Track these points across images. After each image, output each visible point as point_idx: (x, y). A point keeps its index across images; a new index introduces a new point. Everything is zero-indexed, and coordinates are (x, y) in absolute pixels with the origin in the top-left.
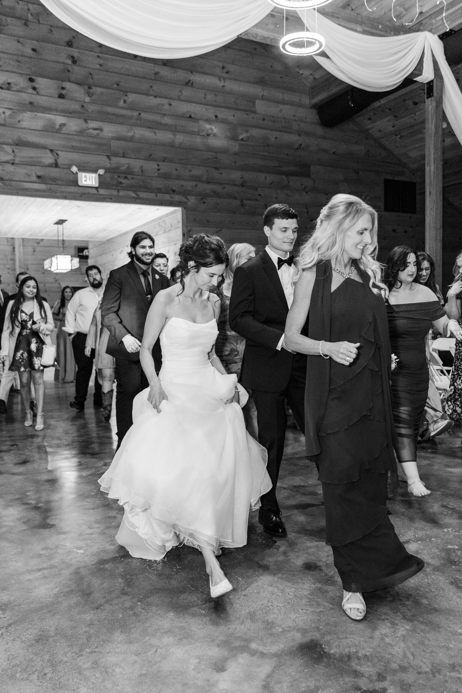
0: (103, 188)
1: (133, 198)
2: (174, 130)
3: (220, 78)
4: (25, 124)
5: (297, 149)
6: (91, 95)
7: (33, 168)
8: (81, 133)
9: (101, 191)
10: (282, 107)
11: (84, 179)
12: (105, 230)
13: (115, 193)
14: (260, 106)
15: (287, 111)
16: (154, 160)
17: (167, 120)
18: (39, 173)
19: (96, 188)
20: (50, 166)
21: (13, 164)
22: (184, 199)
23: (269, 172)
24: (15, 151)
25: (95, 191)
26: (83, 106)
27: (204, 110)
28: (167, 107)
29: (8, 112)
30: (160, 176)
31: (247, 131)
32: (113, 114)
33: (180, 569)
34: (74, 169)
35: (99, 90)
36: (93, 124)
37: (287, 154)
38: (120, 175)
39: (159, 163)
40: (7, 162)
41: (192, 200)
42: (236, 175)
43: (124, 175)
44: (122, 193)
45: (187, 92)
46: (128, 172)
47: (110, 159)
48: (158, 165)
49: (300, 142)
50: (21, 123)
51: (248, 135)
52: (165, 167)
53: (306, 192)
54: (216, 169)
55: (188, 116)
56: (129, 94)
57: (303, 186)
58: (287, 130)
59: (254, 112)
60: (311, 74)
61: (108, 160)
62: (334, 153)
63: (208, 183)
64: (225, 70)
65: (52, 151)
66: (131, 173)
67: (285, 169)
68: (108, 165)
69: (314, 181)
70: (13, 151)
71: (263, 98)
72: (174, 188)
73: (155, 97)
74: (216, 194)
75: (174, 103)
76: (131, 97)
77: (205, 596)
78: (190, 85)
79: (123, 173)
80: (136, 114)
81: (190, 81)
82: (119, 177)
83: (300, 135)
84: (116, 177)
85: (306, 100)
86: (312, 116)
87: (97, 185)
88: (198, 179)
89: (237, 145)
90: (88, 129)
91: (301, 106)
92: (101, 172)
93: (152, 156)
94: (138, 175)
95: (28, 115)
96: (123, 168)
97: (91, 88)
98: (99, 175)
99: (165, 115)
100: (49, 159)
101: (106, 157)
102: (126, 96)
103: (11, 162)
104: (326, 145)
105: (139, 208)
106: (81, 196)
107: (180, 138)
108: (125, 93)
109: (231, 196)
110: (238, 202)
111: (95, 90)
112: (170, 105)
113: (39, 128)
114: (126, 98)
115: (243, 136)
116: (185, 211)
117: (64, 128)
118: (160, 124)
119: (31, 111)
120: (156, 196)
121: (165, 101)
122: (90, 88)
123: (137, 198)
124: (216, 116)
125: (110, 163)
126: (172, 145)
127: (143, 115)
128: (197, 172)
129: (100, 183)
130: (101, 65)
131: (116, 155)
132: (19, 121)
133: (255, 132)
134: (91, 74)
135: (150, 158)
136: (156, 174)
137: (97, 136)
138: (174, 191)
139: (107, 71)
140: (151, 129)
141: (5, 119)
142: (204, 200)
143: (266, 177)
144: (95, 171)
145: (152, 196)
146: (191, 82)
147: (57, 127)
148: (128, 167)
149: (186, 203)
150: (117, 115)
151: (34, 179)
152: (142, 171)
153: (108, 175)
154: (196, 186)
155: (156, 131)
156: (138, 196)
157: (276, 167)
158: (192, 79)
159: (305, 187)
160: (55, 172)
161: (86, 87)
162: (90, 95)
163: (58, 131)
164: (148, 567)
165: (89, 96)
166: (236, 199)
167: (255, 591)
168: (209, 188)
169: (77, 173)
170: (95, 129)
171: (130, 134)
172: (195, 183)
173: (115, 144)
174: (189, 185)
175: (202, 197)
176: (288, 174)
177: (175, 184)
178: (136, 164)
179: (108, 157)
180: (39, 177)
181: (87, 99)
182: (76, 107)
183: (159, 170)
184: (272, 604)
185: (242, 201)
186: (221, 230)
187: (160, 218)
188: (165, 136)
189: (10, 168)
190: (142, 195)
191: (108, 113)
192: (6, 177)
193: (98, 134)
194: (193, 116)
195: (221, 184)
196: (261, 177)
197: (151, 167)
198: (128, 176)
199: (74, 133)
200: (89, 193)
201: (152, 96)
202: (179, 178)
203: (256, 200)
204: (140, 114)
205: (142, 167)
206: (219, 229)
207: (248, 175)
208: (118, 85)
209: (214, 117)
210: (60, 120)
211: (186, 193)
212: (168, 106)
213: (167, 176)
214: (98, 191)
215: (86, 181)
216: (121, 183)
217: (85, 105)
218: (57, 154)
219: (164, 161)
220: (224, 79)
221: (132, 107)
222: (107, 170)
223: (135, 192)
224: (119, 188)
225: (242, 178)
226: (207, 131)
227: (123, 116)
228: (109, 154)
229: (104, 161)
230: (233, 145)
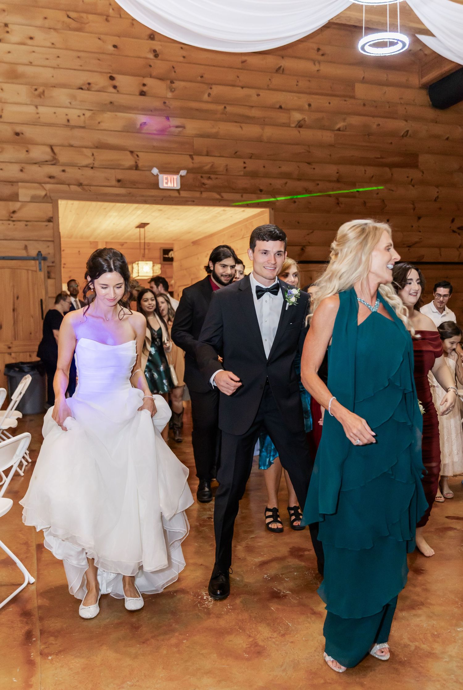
0: (185, 190)
1: (217, 199)
2: (263, 122)
3: (314, 61)
4: (104, 126)
5: (403, 136)
6: (173, 90)
7: (113, 171)
8: (162, 131)
9: (184, 194)
10: (385, 89)
11: (165, 181)
12: (189, 233)
13: (197, 194)
14: (361, 90)
15: (392, 93)
16: (240, 157)
17: (254, 113)
18: (120, 177)
19: (178, 190)
20: (130, 168)
21: (92, 168)
22: (272, 200)
23: (370, 165)
24: (95, 154)
25: (176, 194)
26: (165, 103)
27: (295, 98)
28: (255, 98)
29: (88, 114)
30: (245, 175)
31: (344, 120)
32: (197, 110)
33: (230, 609)
34: (155, 171)
35: (182, 84)
36: (175, 122)
37: (391, 143)
38: (204, 175)
39: (246, 160)
40: (86, 166)
41: (281, 200)
42: (331, 170)
43: (208, 176)
44: (205, 195)
45: (277, 80)
46: (212, 172)
47: (192, 159)
48: (244, 163)
49: (407, 129)
50: (101, 124)
51: (345, 124)
52: (252, 165)
53: (413, 186)
54: (309, 163)
55: (278, 106)
56: (214, 87)
57: (410, 179)
58: (392, 115)
59: (353, 97)
60: (420, 50)
61: (190, 160)
62: (447, 139)
63: (299, 180)
64: (321, 53)
65: (132, 152)
66: (215, 173)
67: (390, 160)
68: (191, 165)
69: (423, 173)
70: (93, 155)
71: (364, 81)
72: (261, 188)
73: (242, 88)
74: (308, 192)
75: (262, 93)
76: (217, 90)
77: (251, 640)
78: (281, 72)
79: (205, 173)
80: (221, 107)
81: (280, 67)
82: (202, 177)
83: (407, 121)
84: (199, 177)
85: (415, 80)
86: (423, 97)
87: (179, 187)
88: (287, 176)
89: (333, 136)
90: (170, 127)
91: (407, 86)
92: (183, 173)
93: (237, 153)
94: (222, 175)
95: (108, 115)
96: (207, 168)
97: (174, 83)
98: (181, 176)
99: (252, 107)
100: (129, 161)
101: (188, 156)
102: (211, 88)
103: (91, 166)
104: (438, 129)
105: (224, 210)
106: (162, 199)
107: (269, 132)
108: (210, 85)
110: (332, 200)
111: (177, 84)
112: (258, 95)
113: (119, 129)
114: (210, 91)
115: (341, 125)
116: (272, 212)
117: (145, 128)
118: (248, 117)
119: (111, 111)
120: (242, 196)
121: (253, 92)
122: (172, 82)
123: (221, 200)
124: (310, 105)
125: (193, 163)
126: (259, 140)
127: (229, 109)
128: (286, 168)
129: (182, 185)
130: (184, 57)
131: (199, 154)
132: (99, 123)
133: (355, 120)
134: (173, 67)
135: (236, 155)
136: (242, 173)
137: (178, 135)
138: (261, 191)
139: (190, 63)
140: (238, 124)
141: (85, 122)
142: (294, 199)
143: (365, 171)
144: (177, 172)
145: (238, 196)
146: (282, 68)
147: (138, 126)
148: (212, 166)
149: (274, 203)
150: (201, 111)
151: (114, 183)
152: (227, 170)
153: (191, 176)
154: (286, 183)
155: (243, 125)
156: (222, 197)
157: (378, 158)
158: (283, 65)
159: (412, 180)
160: (134, 175)
161: (169, 82)
162: (172, 90)
163: (139, 131)
164: (199, 605)
165: (171, 91)
166: (330, 196)
167: (304, 639)
168: (300, 185)
169: (158, 175)
170: (177, 127)
171: (214, 130)
172: (284, 181)
173: (199, 143)
174: (278, 183)
176: (392, 166)
177: (263, 183)
178: (220, 163)
179: (191, 156)
180: (119, 181)
181: (170, 95)
182: (158, 104)
183: (245, 168)
184: (318, 654)
185: (337, 199)
186: (312, 232)
187: (247, 220)
188: (252, 131)
189: (89, 172)
190: (226, 196)
191: (191, 109)
192: (85, 183)
193: (180, 132)
194: (283, 106)
195: (314, 181)
196: (360, 170)
197: (236, 164)
198: (212, 176)
199: (155, 132)
200: (170, 197)
201: (238, 86)
202: (266, 175)
203: (354, 197)
204: (225, 107)
205: (227, 165)
206: (311, 231)
207: (345, 170)
208: (202, 77)
209: (307, 106)
210: (142, 118)
211: (274, 193)
212: (256, 96)
213: (254, 175)
214: (179, 194)
215: (167, 183)
216: (204, 184)
217: (167, 102)
218: (137, 156)
219: (251, 158)
220: (319, 63)
221: (217, 101)
222: (189, 171)
223: (219, 193)
224: (202, 189)
225: (337, 173)
226: (299, 122)
227: (207, 111)
228: (192, 154)
229: (186, 160)
230: (327, 137)
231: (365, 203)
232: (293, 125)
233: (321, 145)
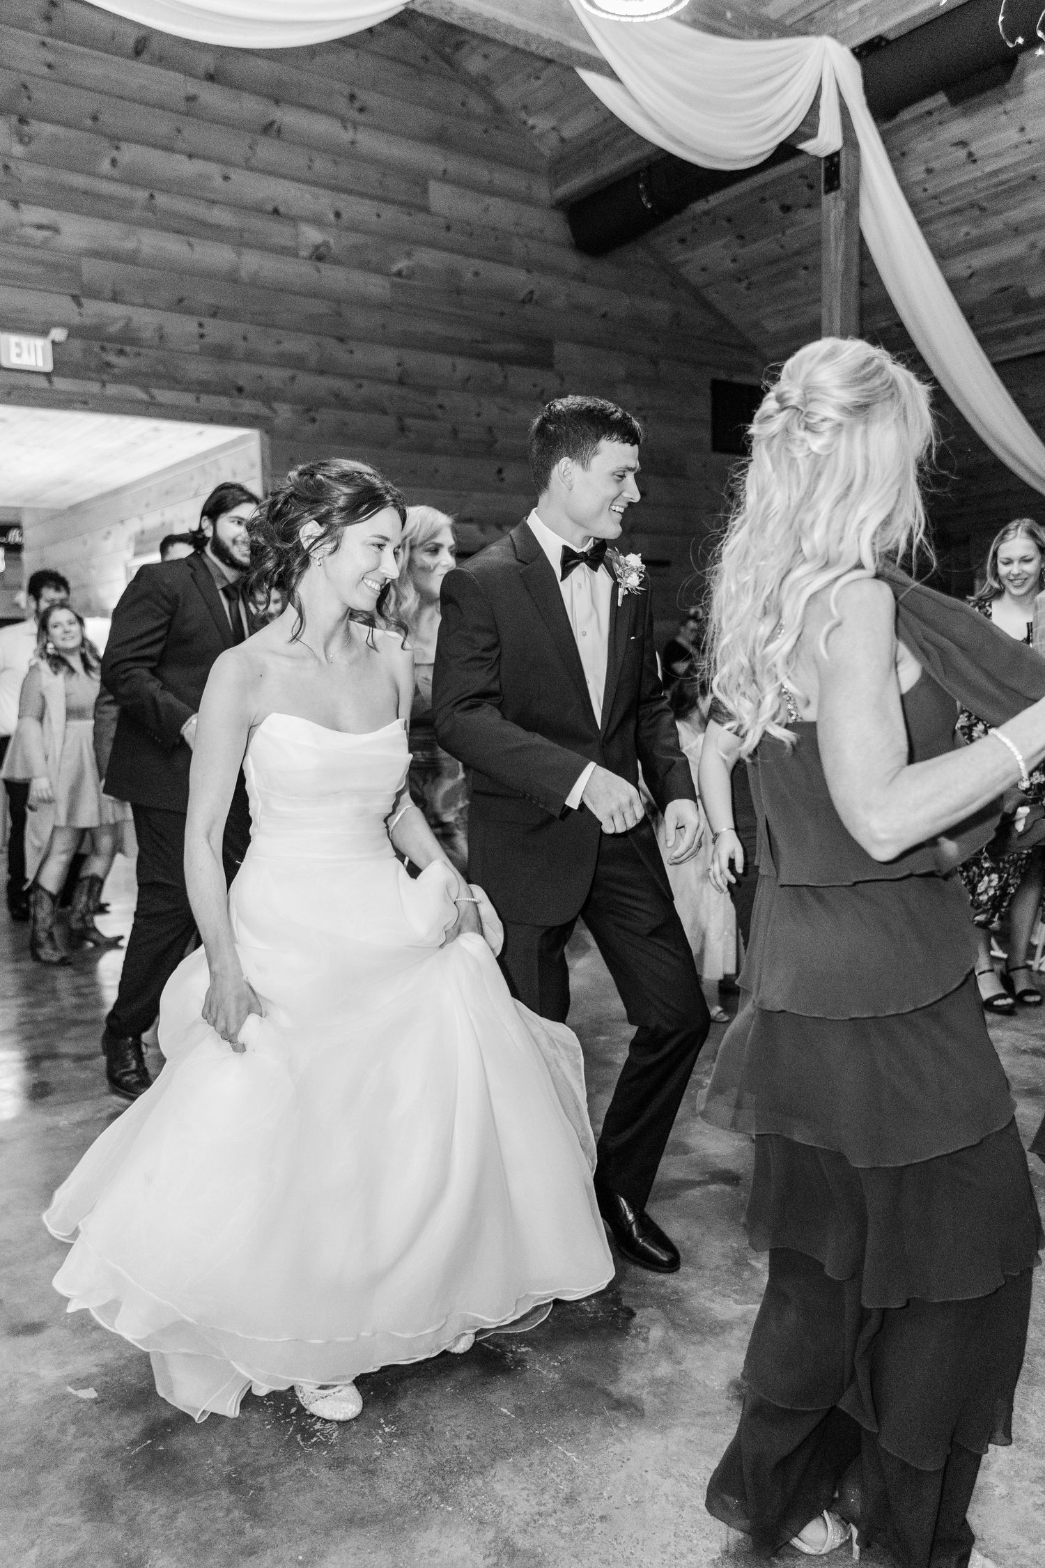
0: (63, 376)
1: (140, 402)
2: (241, 241)
3: (344, 121)
5: (523, 302)
6: (26, 139)
8: (4, 233)
9: (61, 384)
10: (489, 200)
11: (14, 350)
12: (65, 482)
13: (94, 388)
14: (441, 197)
15: (501, 212)
16: (190, 312)
17: (220, 216)
19: (47, 375)
22: (265, 411)
23: (461, 354)
25: (42, 383)
27: (308, 196)
28: (218, 182)
30: (204, 352)
31: (409, 255)
32: (86, 193)
35: (49, 129)
36: (34, 214)
37: (502, 314)
38: (108, 345)
39: (202, 320)
41: (284, 413)
42: (387, 358)
43: (119, 346)
44: (112, 390)
45: (268, 151)
46: (127, 339)
47: (79, 305)
48: (201, 325)
49: (531, 287)
51: (411, 263)
52: (218, 331)
54: (341, 340)
55: (270, 208)
56: (124, 145)
57: (539, 389)
58: (501, 256)
59: (425, 209)
60: (553, 128)
61: (75, 308)
62: (604, 316)
63: (322, 372)
64: (357, 104)
66: (135, 341)
67: (499, 347)
68: (76, 320)
69: (563, 379)
71: (445, 177)
72: (241, 383)
73: (190, 156)
74: (342, 402)
75: (236, 175)
76: (131, 154)
78: (274, 134)
79: (110, 339)
80: (141, 195)
81: (272, 124)
82: (103, 348)
83: (529, 271)
84: (97, 349)
85: (543, 191)
86: (556, 227)
87: (49, 367)
88: (296, 362)
89: (388, 285)
90: (22, 225)
91: (529, 201)
92: (58, 334)
93: (185, 303)
94: (150, 347)
96: (113, 329)
97: (27, 123)
98: (54, 343)
99: (214, 202)
101: (69, 298)
102: (117, 148)
104: (587, 295)
105: (156, 429)
106: (9, 394)
107: (252, 262)
108: (116, 140)
109: (372, 406)
110: (389, 422)
111: (35, 127)
112: (226, 178)
114: (114, 153)
115: (402, 264)
116: (266, 439)
118: (205, 224)
120: (198, 399)
121: (214, 169)
122: (22, 121)
123: (151, 404)
124: (338, 215)
125: (80, 314)
126: (232, 278)
127: (161, 200)
128: (292, 345)
129: (56, 362)
130: (50, 66)
131: (95, 295)
133: (427, 257)
134: (25, 87)
135: (180, 305)
136: (196, 347)
137: (44, 245)
138: (240, 390)
139: (65, 83)
140: (182, 237)
142: (312, 414)
143: (454, 365)
144: (43, 332)
145: (187, 399)
146: (275, 127)
148: (127, 325)
149: (267, 419)
150: (98, 196)
152: (161, 337)
153: (77, 344)
154: (293, 378)
155: (192, 240)
156: (152, 397)
157: (478, 342)
158: (276, 118)
159: (542, 392)
161: (14, 119)
162: (23, 139)
165: (21, 141)
166: (385, 413)
168: (324, 384)
170: (40, 227)
171: (129, 245)
172: (290, 372)
173: (93, 270)
174: (276, 376)
175: (309, 407)
176: (504, 359)
177: (245, 373)
178: (145, 320)
179: (75, 298)
181: (18, 150)
183: (202, 336)
185: (400, 419)
187: (205, 455)
188: (215, 255)
190: (165, 396)
191: (73, 190)
193: (46, 240)
194: (282, 210)
195: (350, 377)
196: (442, 363)
197: (182, 327)
198: (127, 349)
200: (28, 388)
201: (181, 152)
202: (251, 357)
203: (434, 418)
204: (152, 196)
205: (161, 328)
207: (415, 360)
208: (95, 119)
209: (332, 217)
211: (268, 396)
212: (221, 180)
213: (222, 353)
214: (50, 382)
215: (19, 355)
216: (108, 364)
217: (12, 165)
219: (214, 315)
220: (355, 128)
221: (132, 179)
222: (74, 332)
223: (146, 389)
224: (105, 377)
225: (399, 365)
226: (317, 247)
227: (110, 198)
228: (76, 292)
229: (63, 306)
230: (376, 286)
231: (455, 432)
232: (304, 253)
233: (363, 302)
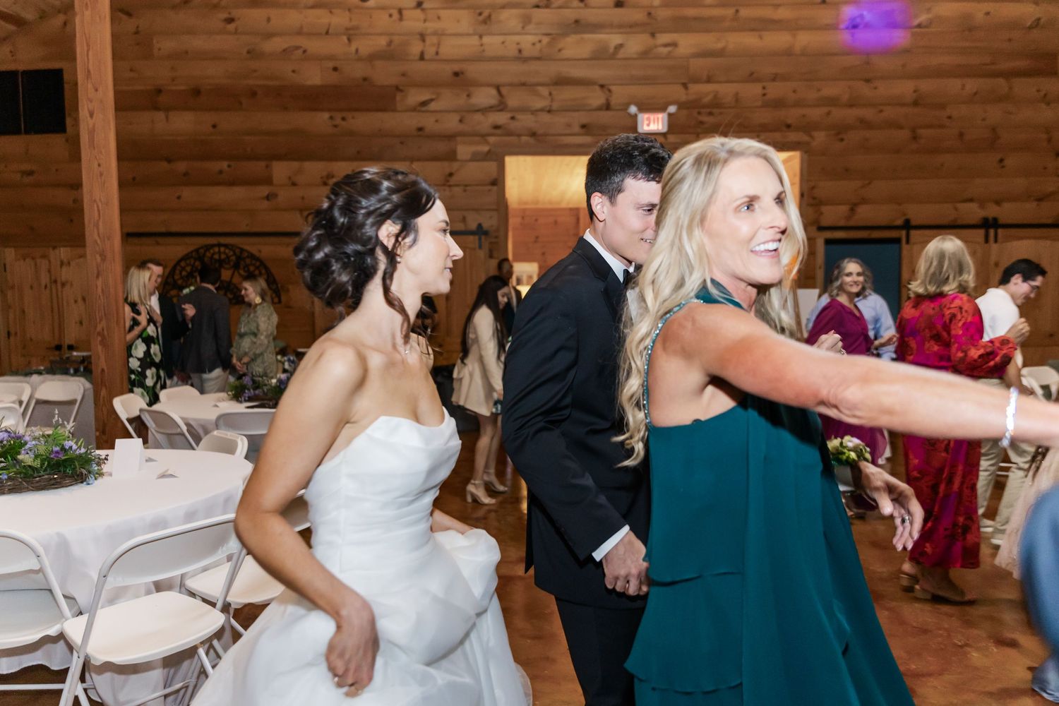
0: (673, 133)
2: (794, 26)
4: (567, 53)
5: (1030, 28)
7: (576, 114)
8: (645, 54)
11: (646, 122)
16: (758, 80)
17: (782, 14)
18: (584, 121)
19: (664, 135)
20: (599, 109)
21: (549, 111)
22: (805, 138)
23: (969, 76)
24: (554, 93)
26: (649, 14)
29: (546, 40)
30: (766, 105)
31: (929, 10)
32: (697, 18)
34: (633, 109)
36: (663, 38)
37: (1010, 40)
38: (703, 110)
39: (765, 84)
40: (542, 110)
41: (820, 137)
42: (905, 88)
43: (708, 110)
46: (714, 105)
47: (686, 88)
48: (764, 88)
49: (1038, 16)
50: (563, 52)
51: (930, 16)
52: (775, 90)
53: (1048, 104)
54: (868, 81)
55: (819, 1)
57: (1042, 94)
61: (683, 90)
63: (851, 106)
65: (602, 86)
66: (719, 106)
67: (1005, 65)
68: (684, 98)
70: (550, 94)
72: (789, 122)
74: (865, 124)
79: (704, 107)
80: (730, 12)
82: (699, 113)
83: (1037, 4)
84: (695, 114)
87: (665, 130)
88: (832, 102)
89: (909, 35)
90: (656, 46)
92: (672, 109)
93: (753, 75)
94: (730, 107)
95: (572, 39)
96: (706, 100)
98: (670, 115)
99: (779, 5)
100: (597, 98)
101: (680, 86)
103: (548, 109)
107: (804, 39)
109: (895, 125)
110: (904, 134)
113: (585, 56)
115: (923, 18)
116: (806, 157)
117: (622, 51)
118: (771, 21)
119: (575, 33)
120: (758, 136)
125: (687, 94)
126: (788, 53)
127: (743, 12)
128: (830, 90)
129: (669, 126)
131: (696, 80)
132: (560, 50)
133: (945, 10)
135: (752, 78)
136: (759, 103)
137: (668, 56)
138: (789, 126)
140: (755, 33)
141: (541, 50)
142: (840, 136)
143: (963, 85)
144: (662, 109)
147: (611, 50)
148: (715, 96)
149: (808, 143)
151: (577, 129)
152: (737, 100)
153: (685, 112)
154: (829, 113)
155: (764, 34)
157: (986, 64)
159: (1045, 95)
160: (605, 117)
163: (613, 56)
166: (901, 128)
168: (851, 114)
169: (636, 116)
170: (666, 45)
171: (720, 45)
172: (825, 110)
173: (698, 65)
174: (816, 114)
175: (839, 131)
176: (1009, 75)
177: (792, 115)
178: (726, 90)
179: (685, 86)
180: (583, 126)
181: (657, 2)
182: (639, 16)
183: (764, 95)
185: (914, 131)
186: (870, 183)
188: (778, 40)
189: (545, 118)
191: (688, 18)
192: (540, 131)
193: (670, 52)
194: (828, 1)
195: (873, 106)
196: (953, 86)
197: (752, 91)
198: (715, 111)
199: (635, 56)
202: (796, 104)
203: (942, 126)
204: (737, 11)
205: (737, 94)
206: (867, 182)
207: (928, 86)
210: (615, 39)
211: (809, 127)
213: (778, 104)
214: (666, 138)
215: (648, 125)
216: (702, 123)
217: (653, 12)
218: (610, 91)
219: (773, 80)
221: (724, 3)
222: (681, 106)
224: (699, 130)
225: (915, 91)
226: (853, 19)
227: (710, 19)
228: (683, 81)
229: (679, 92)
230: (901, 38)
231: (961, 135)
232: (842, 26)
233: (887, 51)
